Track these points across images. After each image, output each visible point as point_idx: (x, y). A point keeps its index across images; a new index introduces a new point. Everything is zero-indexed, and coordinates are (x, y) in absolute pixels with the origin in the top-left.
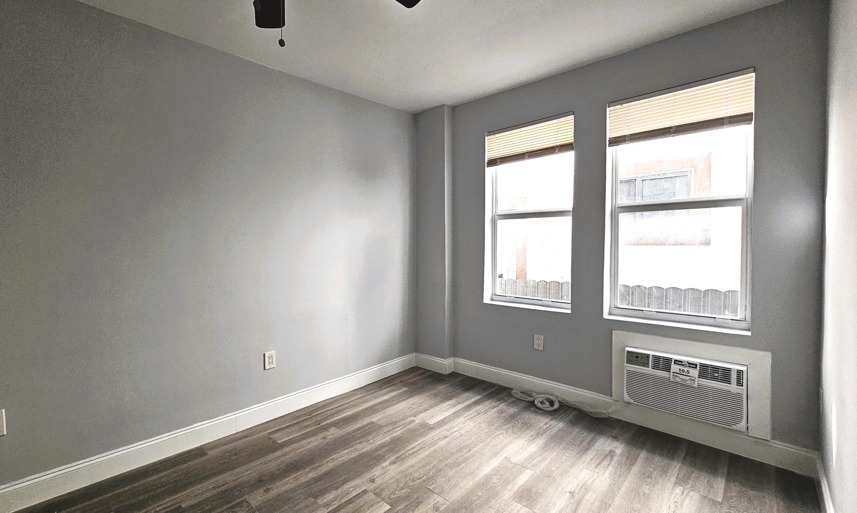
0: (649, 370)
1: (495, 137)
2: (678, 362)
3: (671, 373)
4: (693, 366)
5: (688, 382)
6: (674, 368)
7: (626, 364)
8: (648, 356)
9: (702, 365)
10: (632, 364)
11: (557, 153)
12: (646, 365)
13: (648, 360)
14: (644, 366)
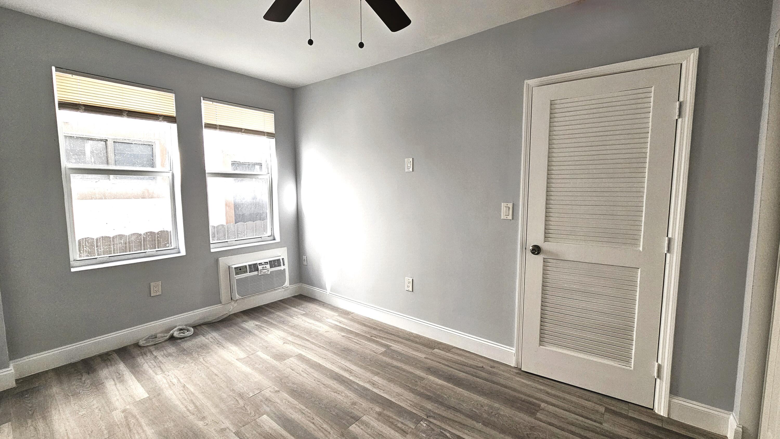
0: (248, 274)
1: (72, 77)
2: (260, 264)
3: (259, 271)
4: (266, 263)
5: (266, 273)
6: (260, 267)
7: (235, 276)
8: (246, 267)
9: (270, 261)
10: (238, 275)
11: (160, 121)
12: (246, 272)
13: (247, 269)
14: (245, 273)
